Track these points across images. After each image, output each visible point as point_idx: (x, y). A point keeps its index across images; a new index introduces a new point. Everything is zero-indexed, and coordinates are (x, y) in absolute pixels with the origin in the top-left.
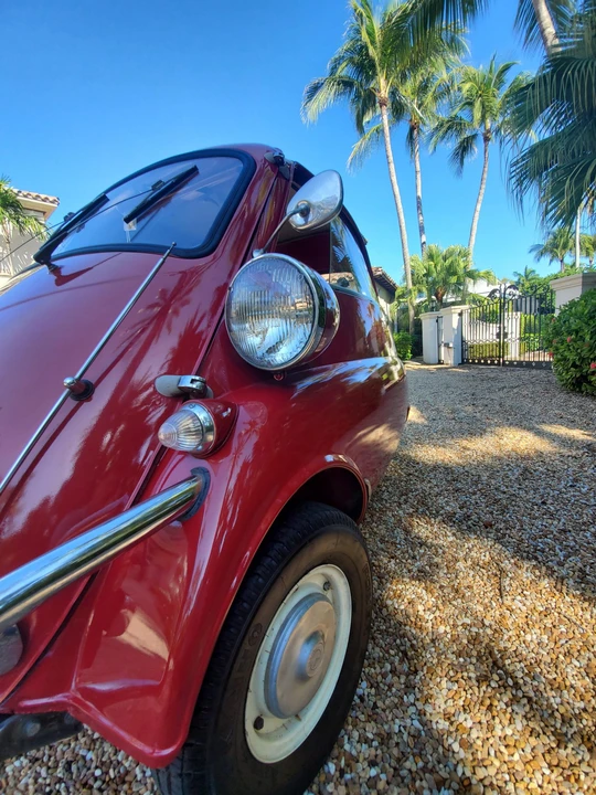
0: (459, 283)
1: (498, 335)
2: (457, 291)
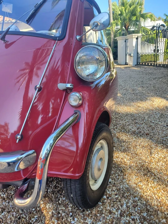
0: (137, 21)
1: (154, 51)
2: (135, 25)
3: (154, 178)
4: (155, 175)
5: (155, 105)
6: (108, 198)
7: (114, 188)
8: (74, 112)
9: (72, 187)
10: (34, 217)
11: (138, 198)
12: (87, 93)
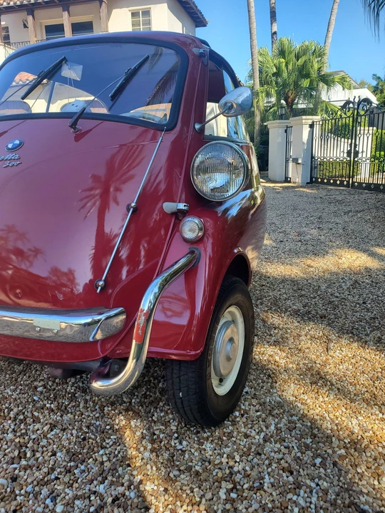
0: (311, 88)
1: (349, 153)
2: (309, 96)
3: (331, 389)
4: (332, 385)
5: (344, 263)
6: (242, 415)
7: (254, 402)
8: (188, 251)
9: (182, 378)
10: (109, 438)
11: (298, 418)
12: (211, 221)
